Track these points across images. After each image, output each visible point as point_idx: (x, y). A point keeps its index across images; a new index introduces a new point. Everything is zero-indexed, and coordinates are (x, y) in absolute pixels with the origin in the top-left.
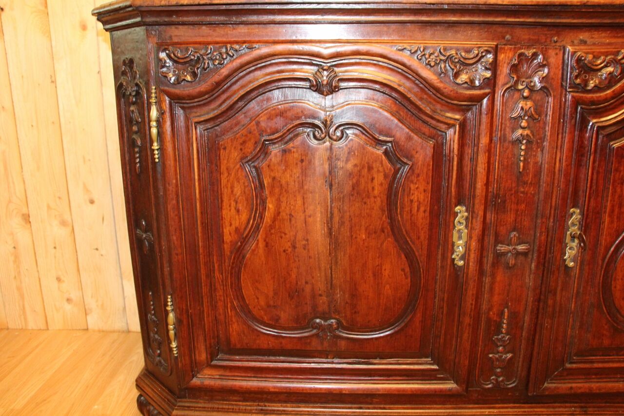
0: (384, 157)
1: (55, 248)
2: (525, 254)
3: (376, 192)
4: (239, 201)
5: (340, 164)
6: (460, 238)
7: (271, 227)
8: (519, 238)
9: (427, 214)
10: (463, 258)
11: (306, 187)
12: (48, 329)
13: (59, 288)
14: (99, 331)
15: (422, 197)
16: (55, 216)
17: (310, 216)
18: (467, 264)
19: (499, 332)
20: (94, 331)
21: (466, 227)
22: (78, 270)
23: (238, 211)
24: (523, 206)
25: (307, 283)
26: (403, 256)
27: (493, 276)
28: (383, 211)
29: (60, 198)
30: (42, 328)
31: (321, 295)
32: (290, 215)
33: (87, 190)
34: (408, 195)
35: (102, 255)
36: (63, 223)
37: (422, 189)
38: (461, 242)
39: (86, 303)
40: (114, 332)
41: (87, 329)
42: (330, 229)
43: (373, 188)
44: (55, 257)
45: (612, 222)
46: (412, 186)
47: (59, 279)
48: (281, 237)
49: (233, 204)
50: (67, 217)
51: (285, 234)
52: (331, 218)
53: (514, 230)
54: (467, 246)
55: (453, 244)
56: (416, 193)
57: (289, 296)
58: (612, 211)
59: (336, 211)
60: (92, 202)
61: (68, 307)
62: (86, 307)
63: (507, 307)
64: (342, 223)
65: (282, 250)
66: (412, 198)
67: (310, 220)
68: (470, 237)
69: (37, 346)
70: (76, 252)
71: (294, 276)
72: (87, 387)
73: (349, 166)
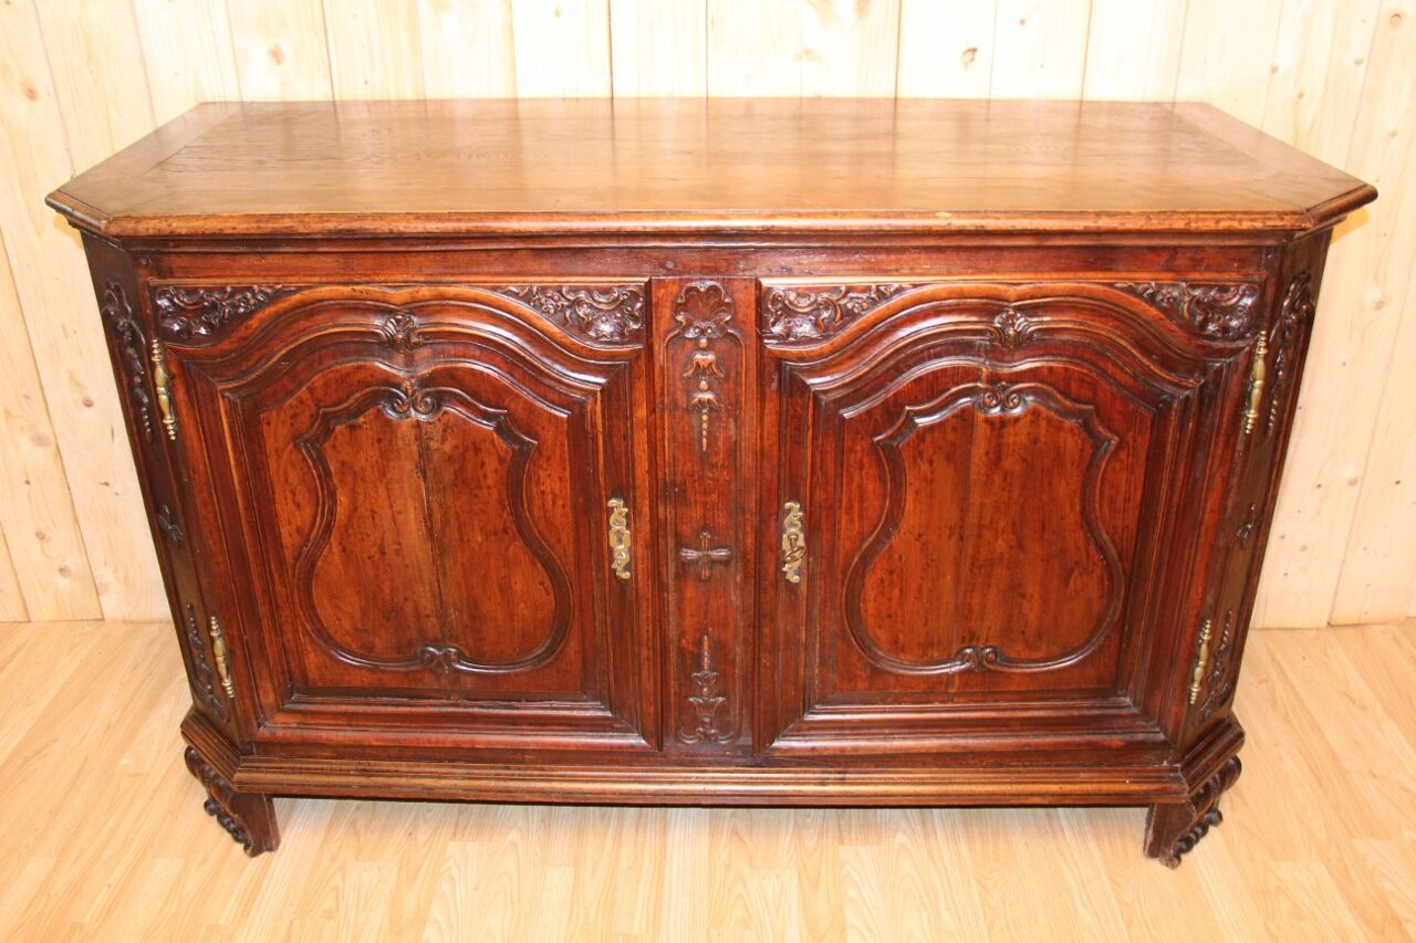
0: (495, 435)
1: (28, 482)
2: (726, 562)
3: (490, 481)
4: (297, 492)
5: (434, 445)
6: (620, 541)
7: (347, 527)
8: (711, 541)
9: (568, 509)
10: (627, 568)
11: (389, 475)
12: (30, 621)
13: (42, 550)
14: (125, 622)
15: (557, 487)
16: (22, 428)
17: (400, 513)
18: (635, 576)
19: (699, 667)
20: (115, 622)
21: (628, 526)
22: (76, 520)
23: (298, 505)
24: (715, 496)
25: (406, 599)
26: (539, 565)
27: (680, 591)
28: (503, 506)
29: (27, 397)
30: (18, 619)
31: (428, 616)
32: (372, 510)
33: (77, 385)
34: (538, 484)
35: (117, 494)
36: (39, 440)
37: (555, 476)
38: (621, 547)
39: (95, 576)
40: (152, 622)
41: (103, 619)
42: (430, 530)
43: (485, 476)
44: (30, 498)
45: (851, 521)
46: (541, 473)
47: (41, 536)
48: (363, 540)
49: (289, 496)
50: (44, 430)
51: (368, 535)
52: (430, 515)
53: (704, 529)
54: (632, 551)
55: (611, 551)
56: (548, 482)
57: (384, 616)
58: (850, 507)
59: (435, 506)
60: (89, 404)
61: (63, 582)
62: (97, 582)
63: (707, 634)
64: (446, 522)
65: (365, 556)
66: (543, 488)
67: (400, 518)
68: (634, 540)
69: (13, 655)
70: (69, 489)
71: (387, 590)
72: (109, 727)
73: (447, 447)
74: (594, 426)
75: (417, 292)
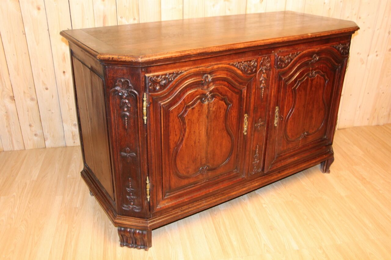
0: (224, 104)
2: (263, 125)
3: (222, 116)
4: (176, 131)
5: (211, 109)
6: (245, 125)
7: (187, 138)
8: (261, 120)
9: (236, 120)
10: (246, 131)
11: (200, 120)
15: (235, 114)
17: (201, 130)
18: (247, 134)
19: (255, 154)
21: (247, 121)
23: (176, 135)
24: (263, 109)
25: (199, 155)
26: (229, 136)
27: (254, 135)
28: (223, 122)
31: (203, 158)
32: (194, 132)
34: (231, 115)
37: (235, 111)
42: (207, 133)
43: (221, 115)
45: (287, 108)
46: (232, 111)
48: (191, 141)
49: (174, 133)
51: (192, 139)
52: (208, 129)
53: (260, 118)
54: (248, 127)
55: (243, 128)
56: (233, 113)
57: (193, 162)
58: (287, 105)
59: (209, 126)
63: (258, 145)
64: (211, 130)
65: (191, 145)
67: (201, 132)
68: (248, 124)
71: (195, 154)
73: (214, 109)
74: (244, 96)
75: (214, 67)
